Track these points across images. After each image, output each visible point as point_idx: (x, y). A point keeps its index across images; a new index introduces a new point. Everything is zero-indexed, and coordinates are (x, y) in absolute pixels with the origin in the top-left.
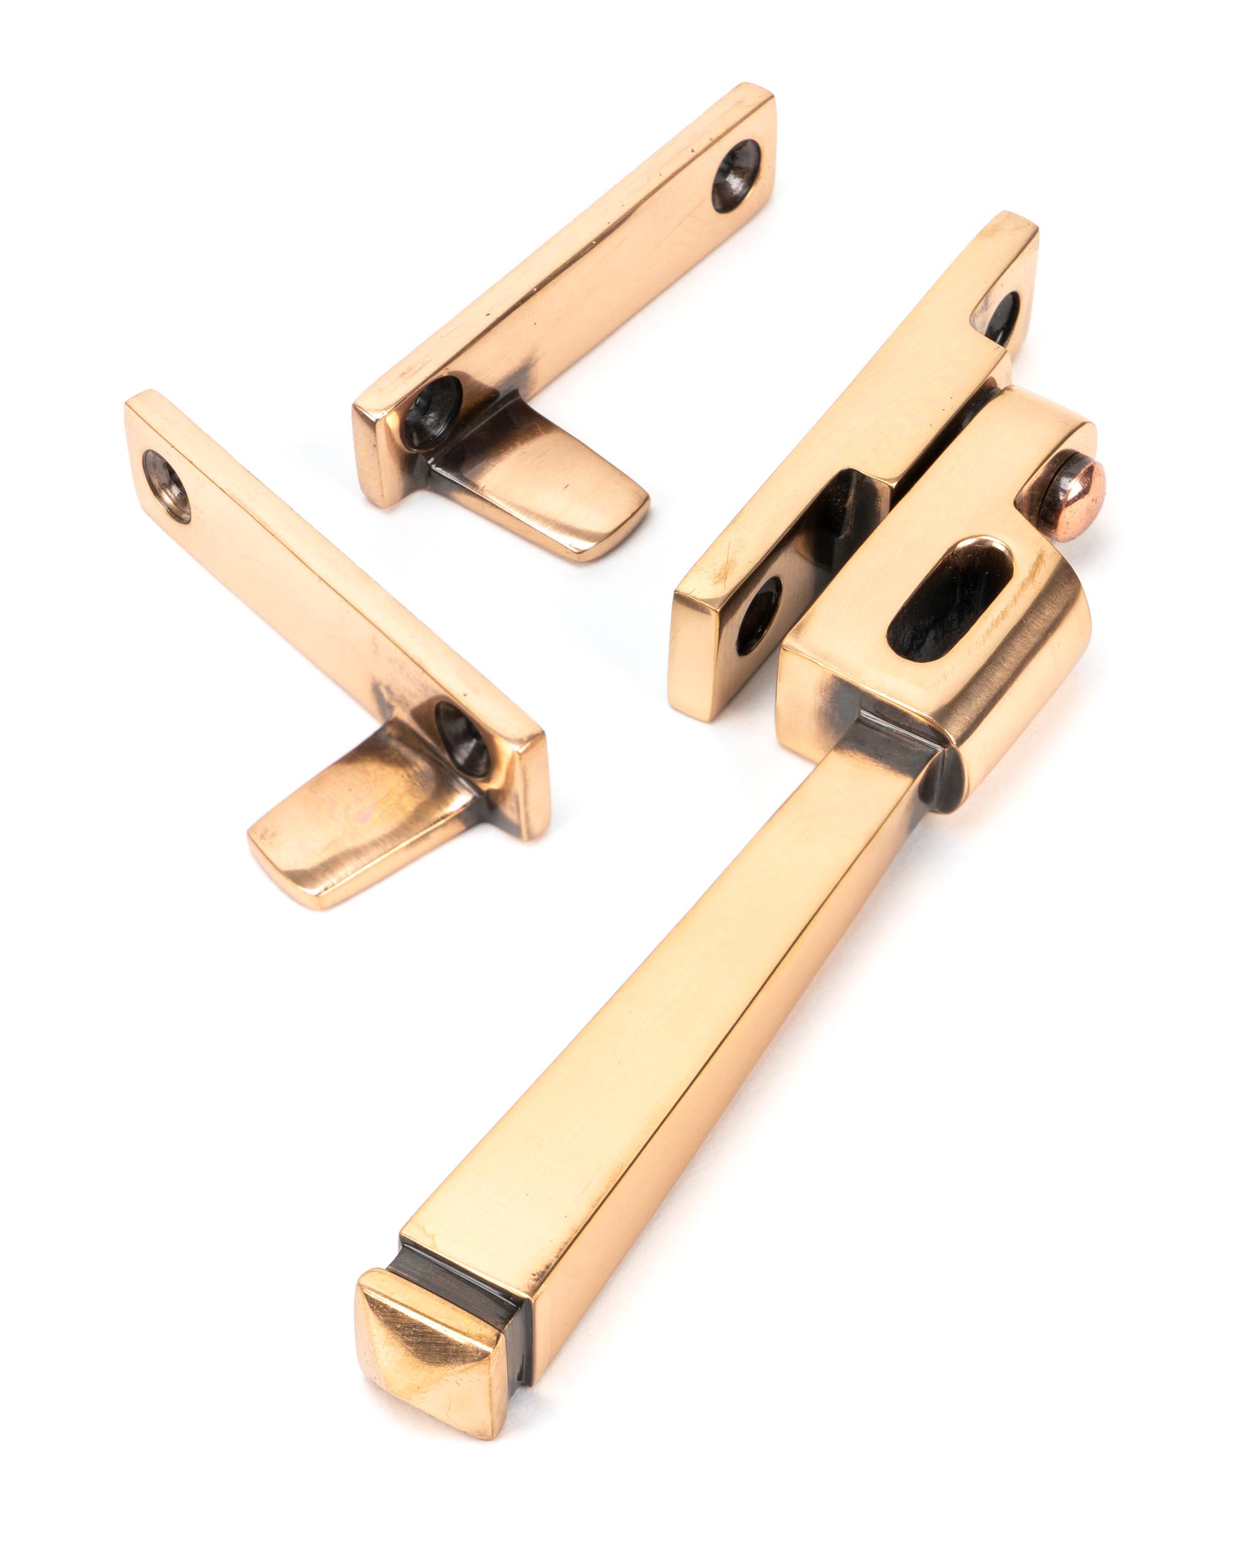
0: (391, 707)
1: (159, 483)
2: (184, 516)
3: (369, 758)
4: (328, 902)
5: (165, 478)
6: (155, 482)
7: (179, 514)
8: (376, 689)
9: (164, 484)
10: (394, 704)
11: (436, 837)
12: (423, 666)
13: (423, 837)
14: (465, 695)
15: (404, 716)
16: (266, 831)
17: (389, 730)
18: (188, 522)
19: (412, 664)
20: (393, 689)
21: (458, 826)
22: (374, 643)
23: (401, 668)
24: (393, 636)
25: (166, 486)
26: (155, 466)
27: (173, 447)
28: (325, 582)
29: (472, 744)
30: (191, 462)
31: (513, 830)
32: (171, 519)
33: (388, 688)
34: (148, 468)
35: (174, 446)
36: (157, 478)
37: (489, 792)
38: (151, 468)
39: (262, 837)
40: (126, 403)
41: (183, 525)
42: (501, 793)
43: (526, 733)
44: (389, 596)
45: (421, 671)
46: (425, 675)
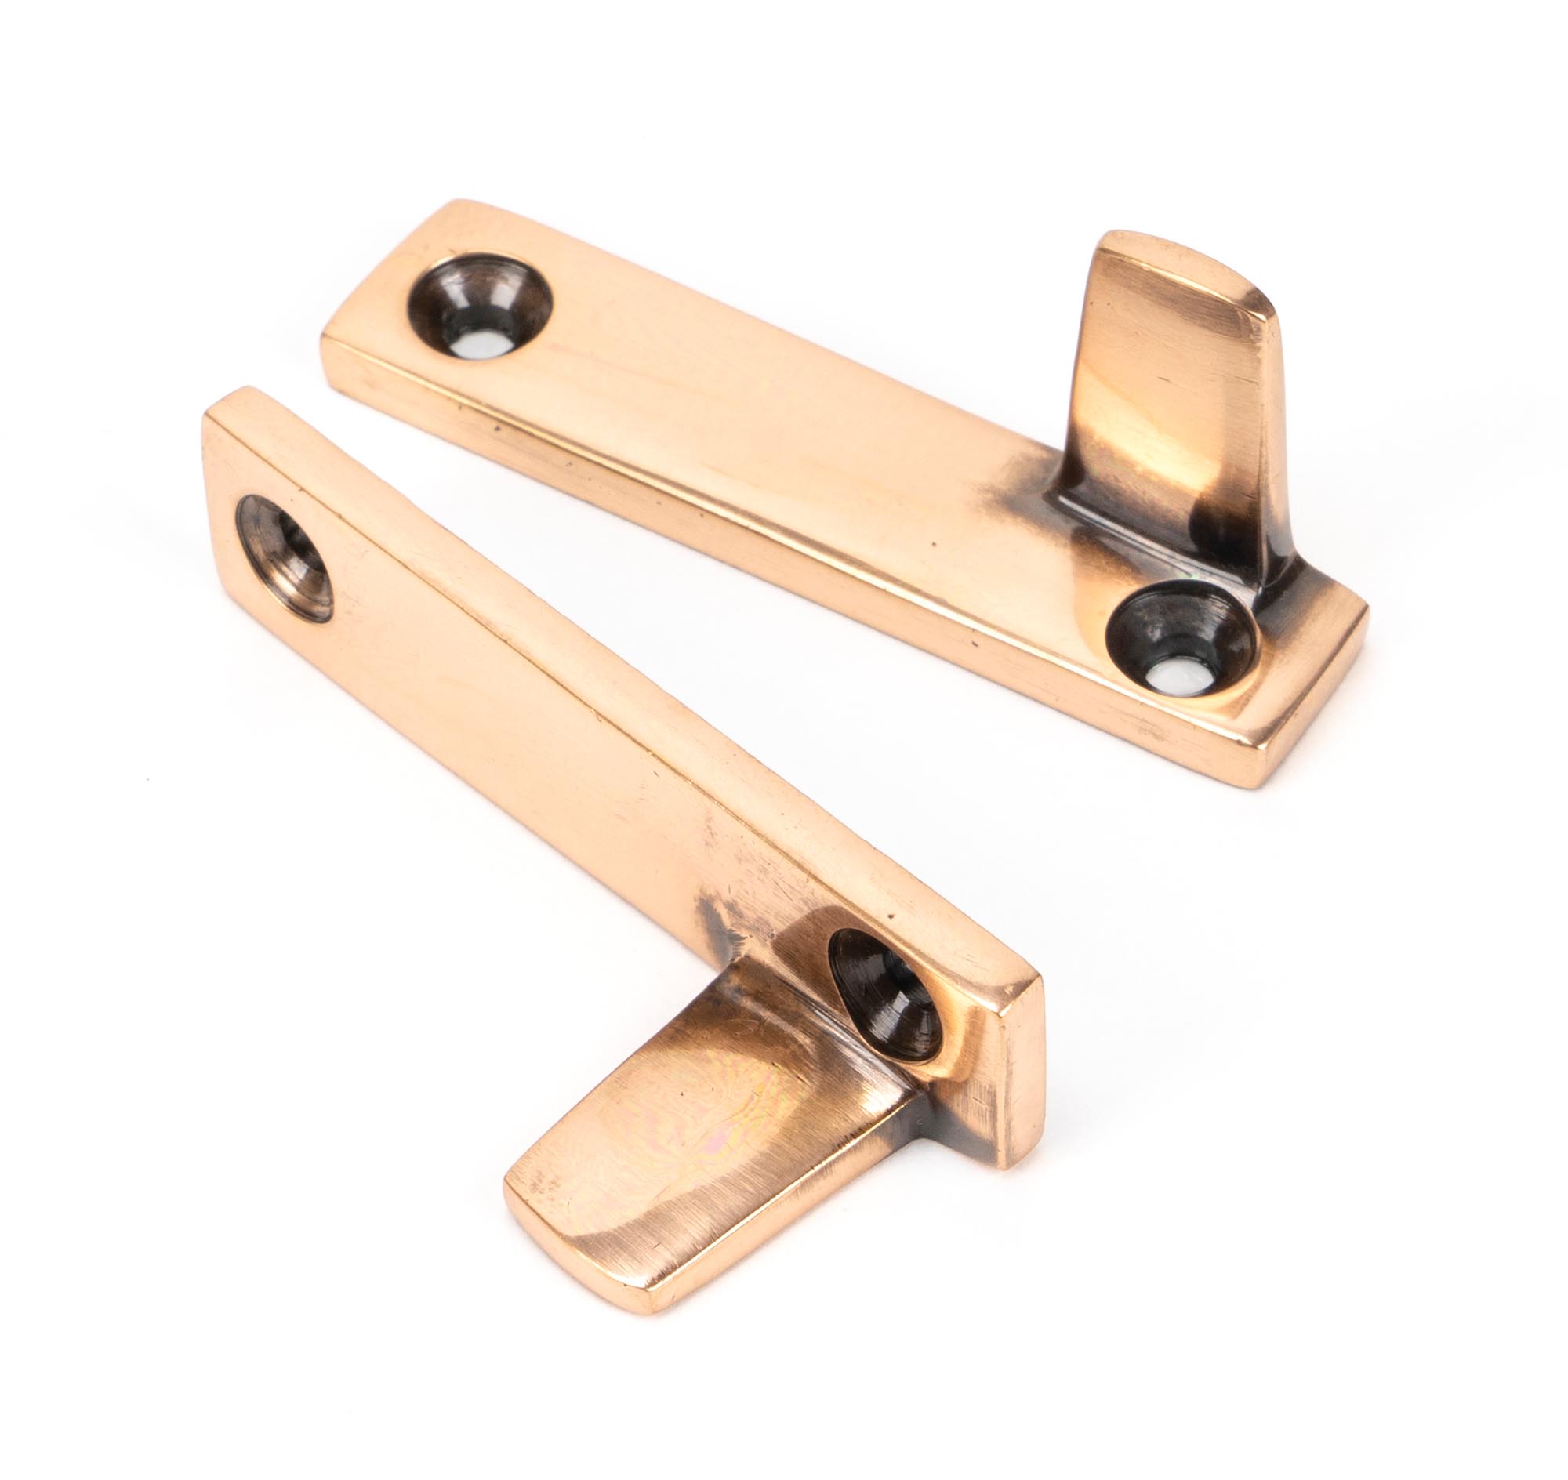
0: (736, 939)
1: (265, 551)
2: (319, 609)
3: (706, 1034)
4: (663, 1301)
5: (276, 541)
6: (259, 550)
7: (309, 608)
8: (706, 908)
9: (274, 553)
10: (743, 933)
11: (843, 1169)
12: (809, 867)
13: (821, 1172)
14: (891, 917)
15: (763, 953)
16: (540, 1176)
17: (735, 980)
18: (326, 619)
19: (786, 865)
20: (741, 906)
21: (879, 1147)
22: (709, 828)
23: (765, 871)
24: (748, 814)
25: (279, 558)
26: (257, 521)
27: (302, 489)
28: (609, 722)
29: (901, 1002)
30: (340, 517)
31: (982, 1151)
32: (295, 618)
33: (731, 907)
34: (245, 526)
35: (304, 487)
36: (261, 542)
37: (934, 1084)
38: (250, 526)
39: (534, 1187)
40: (206, 414)
41: (319, 625)
42: (956, 1085)
43: (1007, 978)
44: (729, 742)
45: (804, 876)
46: (812, 883)
